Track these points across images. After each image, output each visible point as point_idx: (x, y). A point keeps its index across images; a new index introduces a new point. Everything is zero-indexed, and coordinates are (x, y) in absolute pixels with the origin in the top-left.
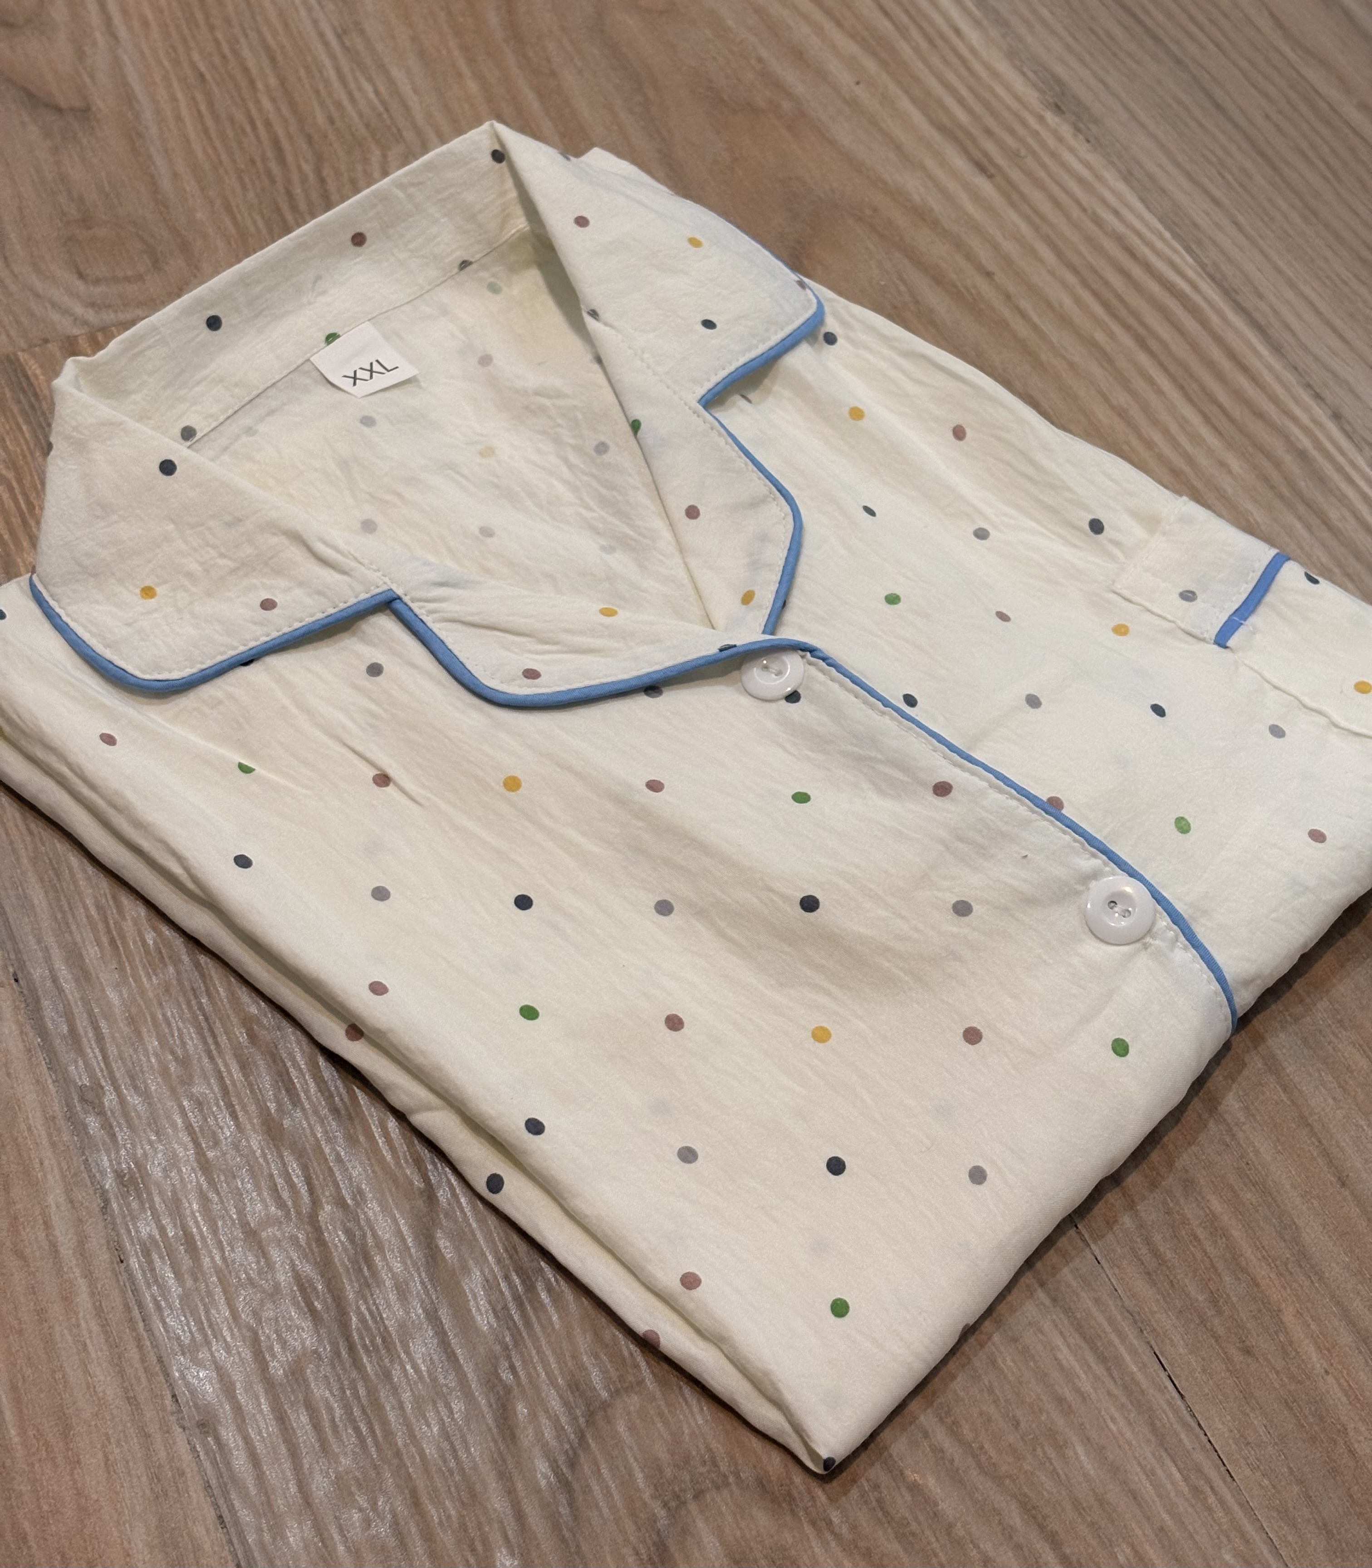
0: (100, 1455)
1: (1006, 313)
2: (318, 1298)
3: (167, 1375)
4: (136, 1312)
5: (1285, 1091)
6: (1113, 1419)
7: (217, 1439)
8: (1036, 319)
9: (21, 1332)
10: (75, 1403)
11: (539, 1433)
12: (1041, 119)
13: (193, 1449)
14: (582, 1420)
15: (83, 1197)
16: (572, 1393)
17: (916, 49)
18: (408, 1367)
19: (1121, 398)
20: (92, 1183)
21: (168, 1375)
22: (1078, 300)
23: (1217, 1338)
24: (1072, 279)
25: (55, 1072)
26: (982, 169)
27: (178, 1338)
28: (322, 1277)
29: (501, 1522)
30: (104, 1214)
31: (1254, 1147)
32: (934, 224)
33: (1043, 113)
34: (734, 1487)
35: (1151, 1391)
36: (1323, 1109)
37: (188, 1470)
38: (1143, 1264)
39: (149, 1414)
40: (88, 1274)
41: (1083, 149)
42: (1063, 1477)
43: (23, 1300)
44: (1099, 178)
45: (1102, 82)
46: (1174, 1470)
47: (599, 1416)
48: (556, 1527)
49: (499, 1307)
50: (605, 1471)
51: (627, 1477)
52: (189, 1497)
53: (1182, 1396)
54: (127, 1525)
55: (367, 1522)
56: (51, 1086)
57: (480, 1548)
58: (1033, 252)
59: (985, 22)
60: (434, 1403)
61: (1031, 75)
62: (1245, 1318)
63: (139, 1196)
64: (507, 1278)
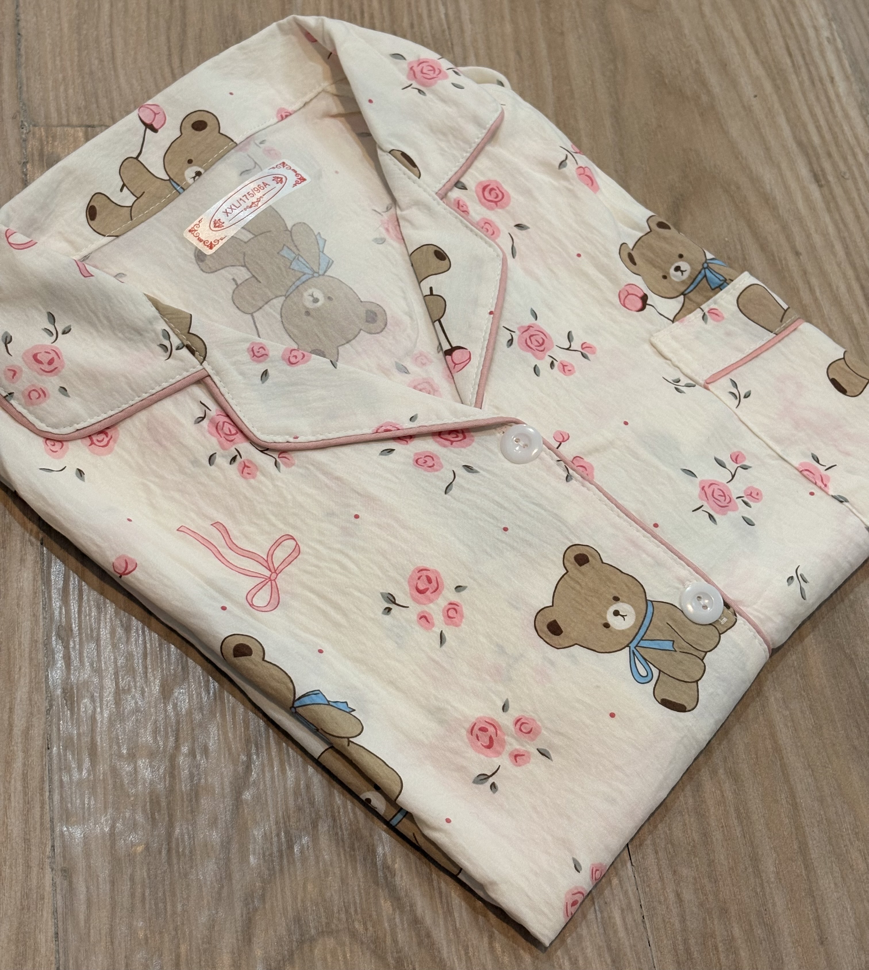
3: (53, 830)
5: (806, 868)
8: (818, 294)
13: (54, 884)
15: (38, 699)
17: (801, 83)
25: (46, 612)
26: (817, 179)
32: (774, 208)
36: (826, 889)
37: (46, 897)
39: (35, 853)
40: (26, 751)
49: (267, 853)
52: (42, 915)
56: (41, 620)
59: (852, 79)
64: (278, 835)
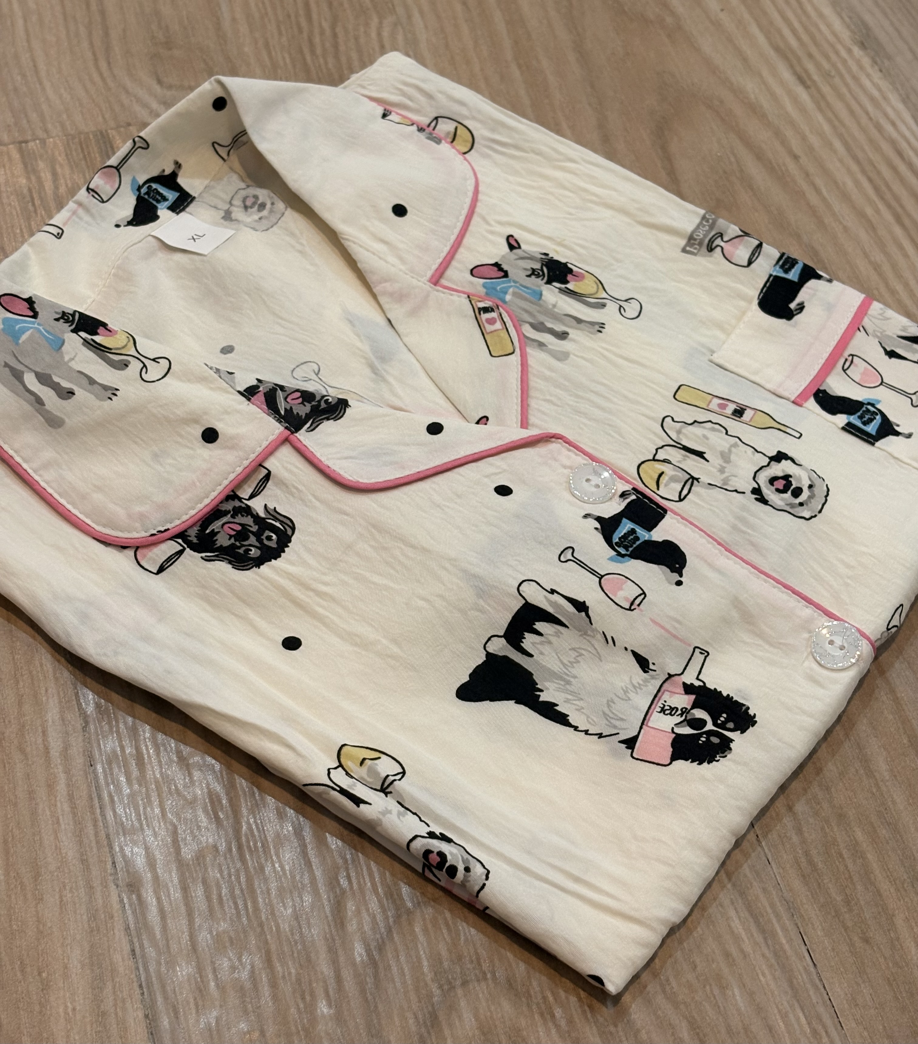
0: (57, 897)
1: (804, 186)
2: (222, 809)
4: (96, 801)
6: (764, 975)
7: (139, 897)
9: (15, 805)
10: (45, 858)
11: (360, 924)
12: (849, 51)
14: (391, 920)
16: (387, 899)
18: (277, 865)
19: (878, 257)
20: (79, 710)
21: (112, 848)
22: (857, 183)
23: (846, 929)
24: (854, 168)
27: (122, 824)
28: (227, 795)
29: (325, 982)
30: (84, 731)
31: (893, 798)
33: (852, 47)
34: (490, 982)
35: (794, 958)
38: (801, 868)
41: (877, 76)
42: (722, 1008)
43: (20, 783)
44: (885, 98)
45: (897, 30)
46: (801, 1015)
47: (404, 917)
48: (363, 991)
50: (402, 958)
51: (417, 964)
53: (815, 965)
54: (69, 947)
55: (233, 968)
57: (308, 998)
58: (829, 145)
60: (291, 892)
61: (847, 19)
62: (868, 917)
63: (109, 723)
